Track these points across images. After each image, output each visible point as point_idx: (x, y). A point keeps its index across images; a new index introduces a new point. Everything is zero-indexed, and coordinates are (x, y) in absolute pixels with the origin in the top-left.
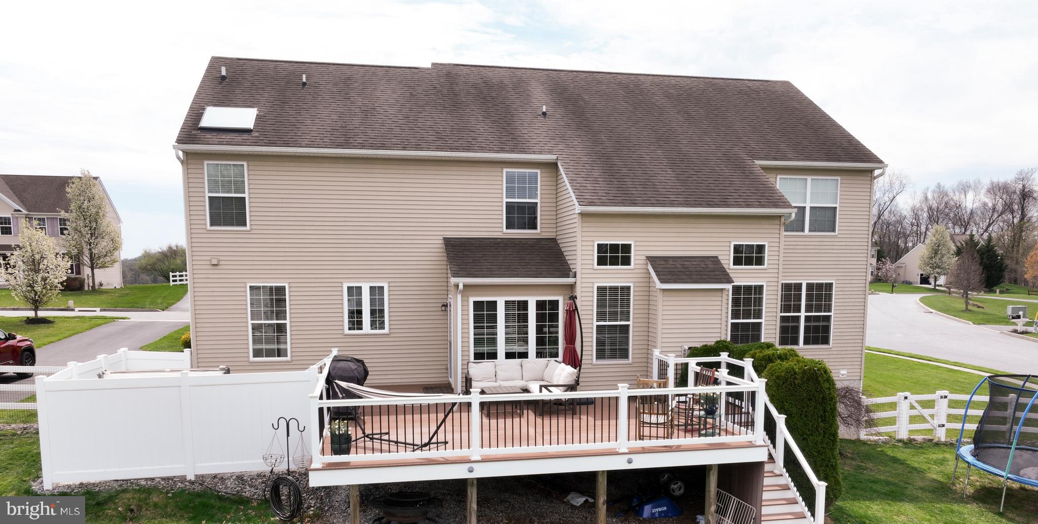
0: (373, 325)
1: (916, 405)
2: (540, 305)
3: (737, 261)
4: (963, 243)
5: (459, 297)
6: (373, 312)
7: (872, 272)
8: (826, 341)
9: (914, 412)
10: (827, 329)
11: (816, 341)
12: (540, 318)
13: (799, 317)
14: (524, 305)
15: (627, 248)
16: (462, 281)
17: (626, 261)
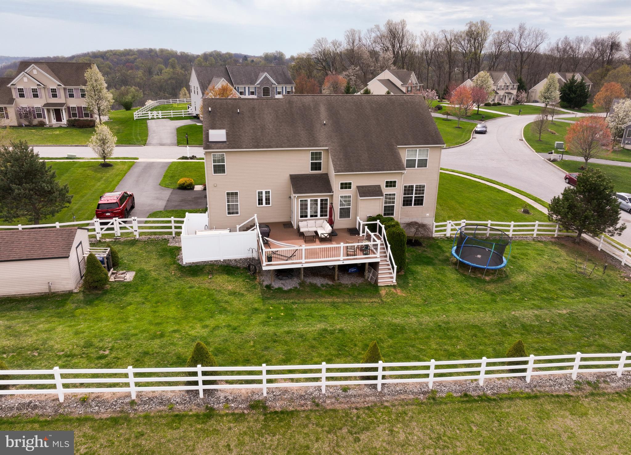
0: (266, 204)
1: (454, 225)
2: (322, 200)
3: (387, 186)
4: (568, 80)
5: (296, 199)
6: (266, 199)
7: (513, 98)
8: (422, 204)
9: (453, 227)
10: (422, 200)
11: (418, 204)
12: (321, 204)
13: (412, 197)
14: (316, 200)
15: (350, 184)
16: (297, 195)
17: (350, 188)
